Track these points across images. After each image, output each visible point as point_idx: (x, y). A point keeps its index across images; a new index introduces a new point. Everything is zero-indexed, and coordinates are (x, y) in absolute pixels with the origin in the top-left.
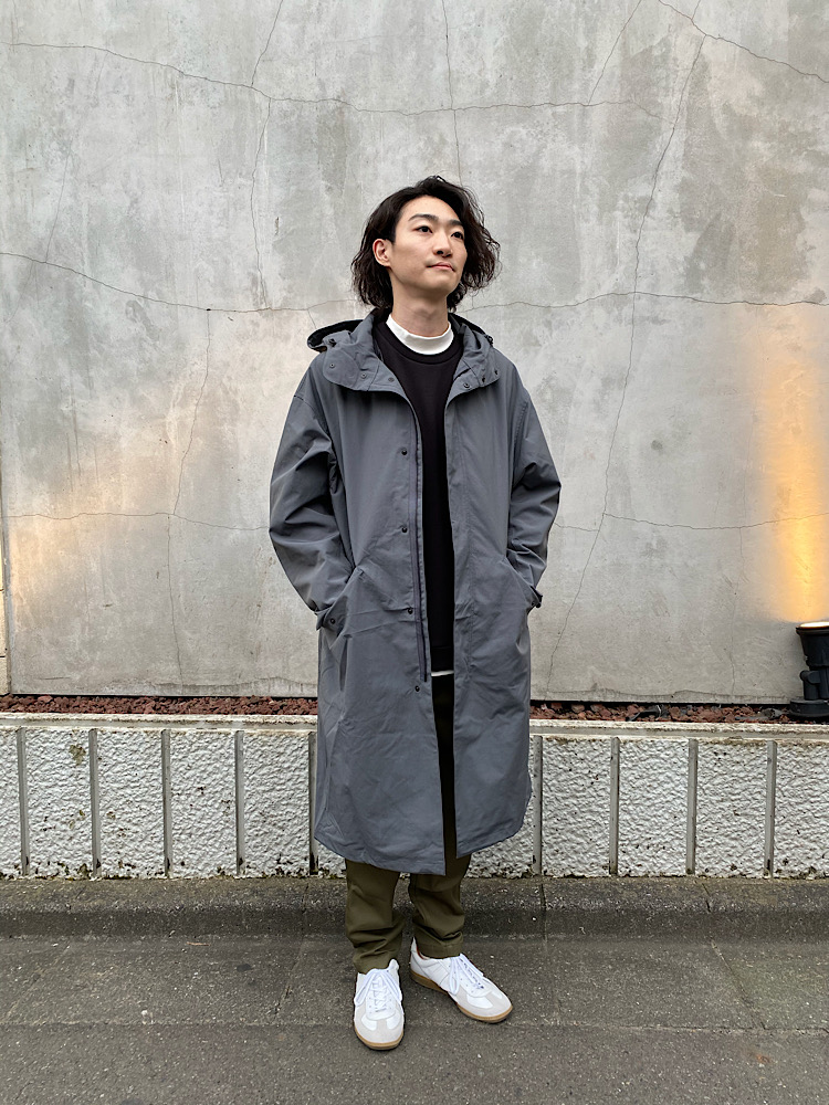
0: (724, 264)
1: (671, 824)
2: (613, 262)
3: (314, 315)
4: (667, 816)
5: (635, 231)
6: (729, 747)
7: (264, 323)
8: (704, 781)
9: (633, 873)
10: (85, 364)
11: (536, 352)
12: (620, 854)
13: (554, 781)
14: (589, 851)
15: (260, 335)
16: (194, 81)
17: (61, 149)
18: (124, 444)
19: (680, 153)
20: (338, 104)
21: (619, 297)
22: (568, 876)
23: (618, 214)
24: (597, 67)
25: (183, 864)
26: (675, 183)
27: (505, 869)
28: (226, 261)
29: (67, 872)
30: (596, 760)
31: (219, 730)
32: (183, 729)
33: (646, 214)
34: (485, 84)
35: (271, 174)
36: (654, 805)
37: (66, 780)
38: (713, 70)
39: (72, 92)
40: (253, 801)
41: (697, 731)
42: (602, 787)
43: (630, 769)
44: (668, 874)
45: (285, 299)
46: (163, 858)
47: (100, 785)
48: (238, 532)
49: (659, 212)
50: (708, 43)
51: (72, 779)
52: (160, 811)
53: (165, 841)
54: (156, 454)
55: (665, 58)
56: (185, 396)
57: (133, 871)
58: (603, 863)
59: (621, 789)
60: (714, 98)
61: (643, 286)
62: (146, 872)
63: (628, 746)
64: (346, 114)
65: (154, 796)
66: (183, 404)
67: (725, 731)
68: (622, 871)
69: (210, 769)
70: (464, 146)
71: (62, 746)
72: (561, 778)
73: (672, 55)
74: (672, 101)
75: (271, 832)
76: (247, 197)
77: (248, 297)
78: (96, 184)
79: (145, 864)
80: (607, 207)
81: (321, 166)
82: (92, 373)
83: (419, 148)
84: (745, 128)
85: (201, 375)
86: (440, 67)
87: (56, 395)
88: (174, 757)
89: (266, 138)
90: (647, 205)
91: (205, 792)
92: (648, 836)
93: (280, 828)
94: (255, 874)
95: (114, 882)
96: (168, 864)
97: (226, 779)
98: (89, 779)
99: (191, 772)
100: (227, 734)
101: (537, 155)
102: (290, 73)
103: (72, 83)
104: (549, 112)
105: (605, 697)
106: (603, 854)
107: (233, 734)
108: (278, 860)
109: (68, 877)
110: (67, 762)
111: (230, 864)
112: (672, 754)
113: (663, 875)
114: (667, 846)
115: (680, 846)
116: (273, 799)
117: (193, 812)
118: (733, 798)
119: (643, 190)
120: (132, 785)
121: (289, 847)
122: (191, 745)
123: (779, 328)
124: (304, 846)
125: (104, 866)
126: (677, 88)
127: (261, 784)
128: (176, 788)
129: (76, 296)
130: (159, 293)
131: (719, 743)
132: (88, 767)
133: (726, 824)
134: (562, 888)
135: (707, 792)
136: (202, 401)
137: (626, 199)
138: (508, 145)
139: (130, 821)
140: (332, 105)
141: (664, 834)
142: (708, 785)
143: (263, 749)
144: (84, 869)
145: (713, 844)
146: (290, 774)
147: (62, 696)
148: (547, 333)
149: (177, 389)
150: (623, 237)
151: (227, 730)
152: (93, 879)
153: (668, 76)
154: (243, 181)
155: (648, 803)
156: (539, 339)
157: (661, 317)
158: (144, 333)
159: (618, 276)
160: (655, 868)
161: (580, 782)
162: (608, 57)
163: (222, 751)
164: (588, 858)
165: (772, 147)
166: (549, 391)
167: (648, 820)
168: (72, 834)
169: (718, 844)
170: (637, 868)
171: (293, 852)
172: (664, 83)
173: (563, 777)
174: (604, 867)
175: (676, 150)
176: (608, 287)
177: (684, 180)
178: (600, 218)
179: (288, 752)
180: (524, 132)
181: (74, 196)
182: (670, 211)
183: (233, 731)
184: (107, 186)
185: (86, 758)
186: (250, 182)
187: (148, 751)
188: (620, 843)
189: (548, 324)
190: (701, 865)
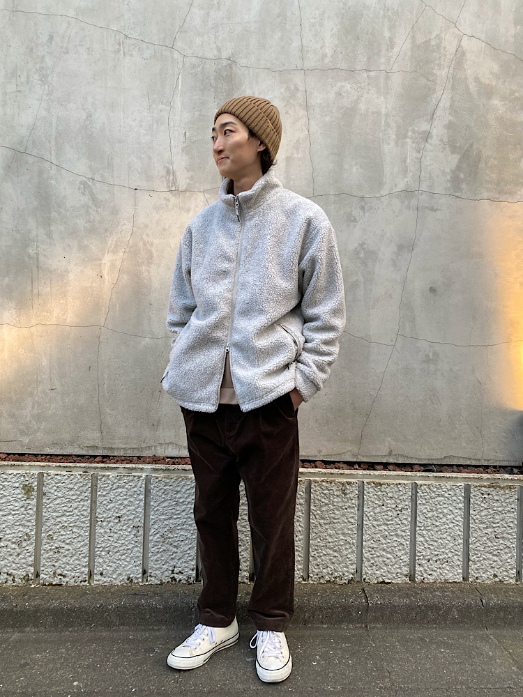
0: (475, 175)
1: (452, 545)
2: (405, 171)
3: (207, 195)
4: (449, 538)
5: (419, 152)
6: (492, 489)
7: (173, 200)
8: (474, 513)
9: (426, 581)
10: (47, 222)
11: (354, 227)
12: (417, 566)
13: (372, 513)
14: (396, 563)
15: (170, 207)
16: (134, 41)
17: (41, 80)
18: (71, 277)
19: (448, 105)
20: (229, 62)
21: (408, 193)
22: (381, 583)
23: (408, 140)
24: (396, 49)
25: (102, 574)
26: (444, 123)
27: (336, 578)
28: (150, 158)
29: (13, 580)
30: (401, 498)
31: (133, 474)
32: (107, 473)
33: (426, 141)
34: (325, 56)
35: (183, 104)
36: (440, 530)
37: (17, 510)
38: (468, 56)
39: (51, 43)
40: (156, 527)
41: (469, 478)
42: (405, 517)
43: (424, 504)
44: (450, 581)
45: (188, 184)
46: (87, 570)
47: (44, 514)
48: (148, 340)
49: (434, 140)
50: (465, 38)
51: (22, 509)
52: (87, 534)
53: (89, 557)
54: (94, 284)
55: (438, 46)
56: (116, 246)
57: (63, 579)
58: (405, 573)
59: (418, 519)
60: (469, 72)
61: (424, 187)
62: (73, 580)
63: (422, 488)
64: (234, 68)
65: (83, 522)
66: (115, 252)
67: (488, 479)
68: (418, 578)
69: (126, 502)
70: (311, 93)
71: (17, 485)
72: (376, 511)
73: (443, 45)
74: (442, 73)
75: (168, 550)
76: (166, 117)
77: (163, 182)
78: (64, 103)
79: (73, 574)
80: (401, 136)
81: (216, 100)
82: (52, 228)
83: (281, 93)
84: (488, 92)
85: (128, 232)
86: (296, 44)
87: (26, 242)
88: (99, 493)
89: (180, 80)
90: (427, 136)
91: (121, 519)
92: (436, 553)
93: (175, 547)
94: (155, 581)
95: (49, 588)
96: (91, 574)
97: (137, 510)
98: (35, 509)
99: (112, 505)
100: (140, 477)
101: (357, 101)
102: (198, 40)
103: (51, 38)
104: (365, 75)
105: (397, 460)
106: (405, 566)
107: (144, 476)
108: (173, 571)
109: (13, 584)
110: (20, 496)
111: (137, 574)
112: (453, 494)
113: (446, 581)
114: (449, 560)
115: (458, 560)
116: (171, 525)
117: (112, 535)
118: (494, 525)
119: (424, 127)
120: (68, 514)
121: (181, 561)
122: (112, 485)
123: (510, 217)
124: (192, 560)
125: (42, 576)
126: (446, 65)
127: (163, 514)
128: (100, 516)
129: (45, 176)
130: (102, 176)
131: (485, 486)
132: (35, 500)
133: (490, 544)
134: (378, 590)
135: (477, 521)
136: (127, 250)
137: (414, 131)
138: (339, 94)
139: (64, 541)
140: (225, 62)
141: (447, 551)
142: (477, 516)
143: (165, 488)
144: (26, 578)
145: (481, 559)
146: (184, 507)
147: (14, 454)
148: (362, 214)
149: (111, 241)
150: (411, 155)
151: (140, 474)
152: (33, 586)
153: (440, 57)
154: (163, 106)
155: (436, 529)
156: (356, 217)
157: (435, 207)
158: (90, 203)
159: (408, 180)
160: (441, 577)
161: (389, 513)
162: (403, 44)
163: (135, 489)
164: (395, 569)
165: (505, 104)
166: (362, 252)
167: (436, 541)
168: (19, 551)
169: (484, 559)
170: (429, 577)
171: (184, 565)
172: (437, 62)
173: (378, 510)
174: (406, 576)
175: (445, 103)
176: (401, 186)
177: (450, 123)
178: (397, 143)
179: (183, 490)
180: (348, 86)
181: (48, 110)
182: (442, 141)
183: (144, 475)
184: (71, 105)
185: (35, 493)
186: (169, 108)
187: (80, 489)
188: (417, 558)
189: (363, 208)
190: (473, 573)
